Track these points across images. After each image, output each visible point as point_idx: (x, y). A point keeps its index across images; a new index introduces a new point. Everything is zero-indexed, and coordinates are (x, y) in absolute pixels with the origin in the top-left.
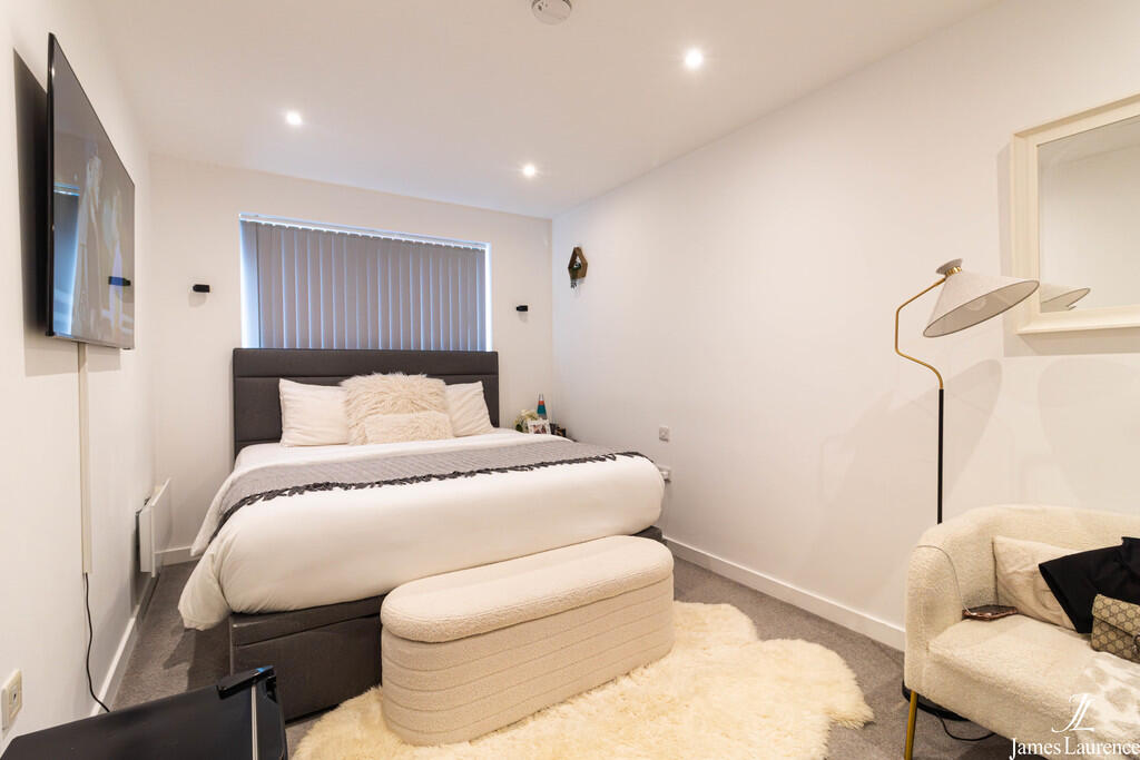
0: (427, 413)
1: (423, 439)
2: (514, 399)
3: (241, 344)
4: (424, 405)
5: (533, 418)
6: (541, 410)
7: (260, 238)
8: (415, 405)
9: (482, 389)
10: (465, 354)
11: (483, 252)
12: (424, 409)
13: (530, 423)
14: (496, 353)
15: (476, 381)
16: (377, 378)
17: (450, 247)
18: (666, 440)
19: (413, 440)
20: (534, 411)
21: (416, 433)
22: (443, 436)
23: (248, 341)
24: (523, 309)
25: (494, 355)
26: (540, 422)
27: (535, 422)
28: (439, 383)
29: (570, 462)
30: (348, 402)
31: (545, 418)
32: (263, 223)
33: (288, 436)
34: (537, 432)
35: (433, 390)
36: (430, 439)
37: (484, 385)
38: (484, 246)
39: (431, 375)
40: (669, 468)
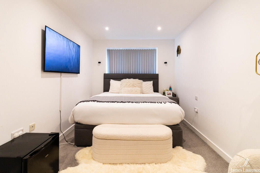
0: (136, 88)
1: (133, 94)
2: (162, 86)
3: (106, 72)
4: (136, 86)
5: (167, 90)
6: (170, 89)
7: (110, 52)
8: (134, 86)
9: (152, 83)
10: (151, 74)
11: (156, 50)
12: (135, 87)
13: (166, 92)
14: (158, 74)
15: (151, 81)
16: (127, 79)
17: (145, 49)
18: (197, 100)
19: (131, 93)
20: (168, 89)
21: (131, 92)
22: (138, 93)
23: (107, 72)
24: (166, 63)
25: (158, 75)
26: (170, 92)
27: (168, 92)
28: (141, 81)
29: (151, 102)
30: (121, 84)
31: (171, 91)
32: (110, 49)
33: (110, 90)
34: (168, 95)
35: (138, 83)
36: (134, 94)
37: (153, 82)
38: (156, 48)
39: (140, 79)
40: (198, 109)
